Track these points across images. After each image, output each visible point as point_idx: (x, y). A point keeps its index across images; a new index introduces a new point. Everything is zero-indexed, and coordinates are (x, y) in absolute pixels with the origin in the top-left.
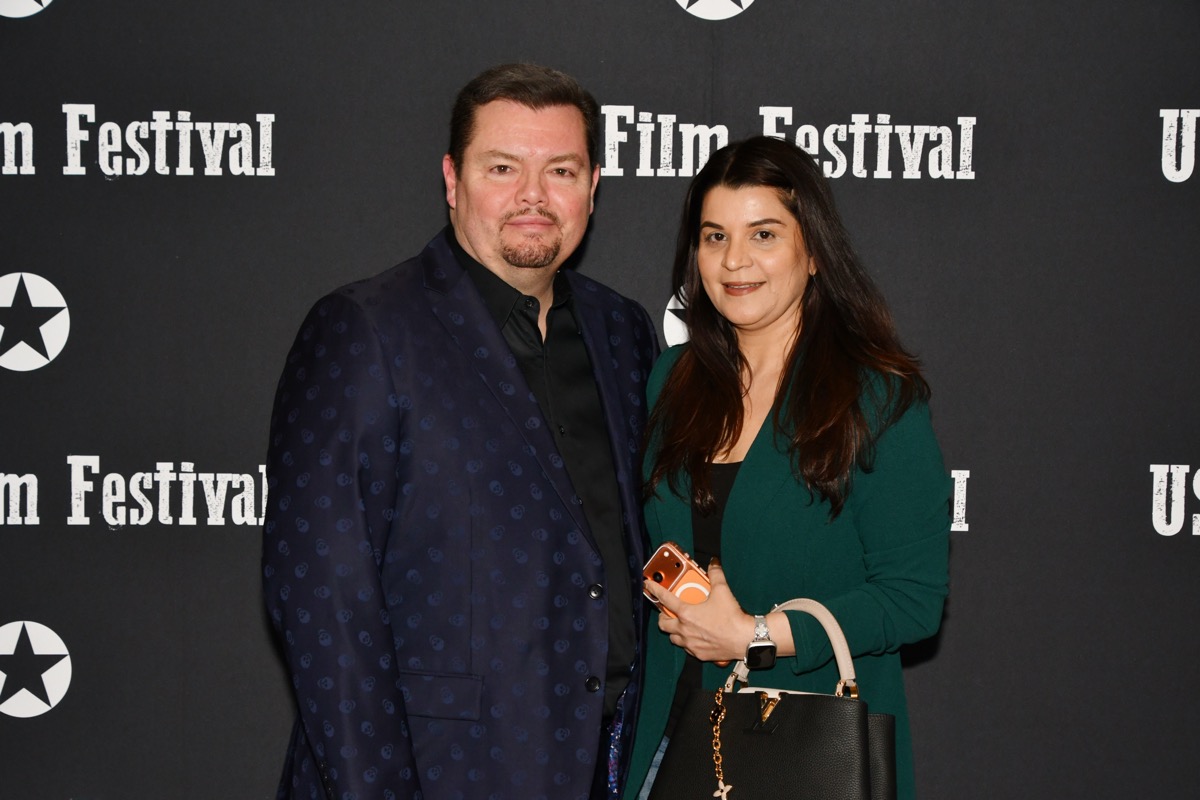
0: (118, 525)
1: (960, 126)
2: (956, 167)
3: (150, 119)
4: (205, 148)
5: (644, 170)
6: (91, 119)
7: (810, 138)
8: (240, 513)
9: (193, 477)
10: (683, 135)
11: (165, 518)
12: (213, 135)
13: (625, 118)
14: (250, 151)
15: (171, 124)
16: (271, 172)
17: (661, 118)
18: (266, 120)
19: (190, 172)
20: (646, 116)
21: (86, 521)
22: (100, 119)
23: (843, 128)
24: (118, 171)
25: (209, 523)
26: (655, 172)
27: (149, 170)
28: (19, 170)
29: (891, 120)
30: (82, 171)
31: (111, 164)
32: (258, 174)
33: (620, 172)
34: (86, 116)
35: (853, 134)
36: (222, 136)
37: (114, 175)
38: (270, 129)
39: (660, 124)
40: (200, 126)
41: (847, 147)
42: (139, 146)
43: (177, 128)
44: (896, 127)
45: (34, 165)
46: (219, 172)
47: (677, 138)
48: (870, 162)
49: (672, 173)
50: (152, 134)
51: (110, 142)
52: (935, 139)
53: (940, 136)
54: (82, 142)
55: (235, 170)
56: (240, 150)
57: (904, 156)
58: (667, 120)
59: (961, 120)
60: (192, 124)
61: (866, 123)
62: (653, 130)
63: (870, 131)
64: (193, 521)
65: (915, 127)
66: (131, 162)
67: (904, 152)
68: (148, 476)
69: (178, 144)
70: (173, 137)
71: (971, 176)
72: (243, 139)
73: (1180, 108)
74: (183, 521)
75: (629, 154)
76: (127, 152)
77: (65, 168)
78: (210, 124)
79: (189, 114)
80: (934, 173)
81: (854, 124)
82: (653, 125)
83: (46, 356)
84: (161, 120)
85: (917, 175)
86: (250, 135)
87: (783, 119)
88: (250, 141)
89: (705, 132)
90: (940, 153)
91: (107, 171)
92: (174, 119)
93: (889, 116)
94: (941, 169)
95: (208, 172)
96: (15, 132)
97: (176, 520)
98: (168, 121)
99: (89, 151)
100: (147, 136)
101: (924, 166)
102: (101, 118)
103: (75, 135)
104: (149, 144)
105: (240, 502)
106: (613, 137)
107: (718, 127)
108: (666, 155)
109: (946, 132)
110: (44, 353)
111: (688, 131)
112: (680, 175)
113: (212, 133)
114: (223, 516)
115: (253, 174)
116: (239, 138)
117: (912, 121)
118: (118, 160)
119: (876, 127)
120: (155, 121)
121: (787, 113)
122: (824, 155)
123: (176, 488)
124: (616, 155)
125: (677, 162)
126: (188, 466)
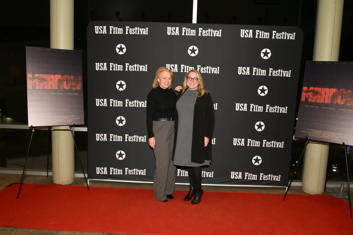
0: (130, 107)
1: (218, 68)
2: (217, 72)
3: (134, 65)
4: (140, 68)
5: (185, 71)
7: (202, 69)
11: (135, 106)
12: (141, 67)
13: (183, 66)
14: (145, 69)
16: (147, 71)
17: (187, 66)
18: (146, 65)
19: (138, 71)
20: (185, 66)
21: (127, 106)
24: (131, 70)
27: (134, 70)
28: (121, 70)
29: (211, 67)
32: (145, 71)
33: (183, 72)
34: (128, 65)
41: (206, 70)
45: (123, 70)
47: (189, 68)
48: (208, 71)
50: (135, 67)
51: (130, 67)
55: (143, 70)
58: (188, 66)
60: (139, 66)
67: (212, 70)
68: (134, 102)
69: (137, 68)
71: (219, 73)
73: (240, 67)
74: (137, 106)
75: (184, 70)
76: (132, 68)
77: (126, 70)
78: (141, 66)
80: (215, 73)
81: (207, 67)
89: (191, 68)
92: (137, 65)
94: (216, 72)
95: (140, 71)
96: (121, 66)
99: (128, 68)
101: (214, 72)
104: (134, 68)
105: (143, 105)
106: (182, 68)
107: (193, 67)
108: (187, 70)
109: (216, 68)
110: (123, 89)
111: (190, 68)
114: (141, 106)
116: (144, 67)
117: (213, 67)
119: (209, 68)
121: (200, 66)
122: (204, 70)
123: (136, 103)
124: (182, 70)
126: (138, 101)
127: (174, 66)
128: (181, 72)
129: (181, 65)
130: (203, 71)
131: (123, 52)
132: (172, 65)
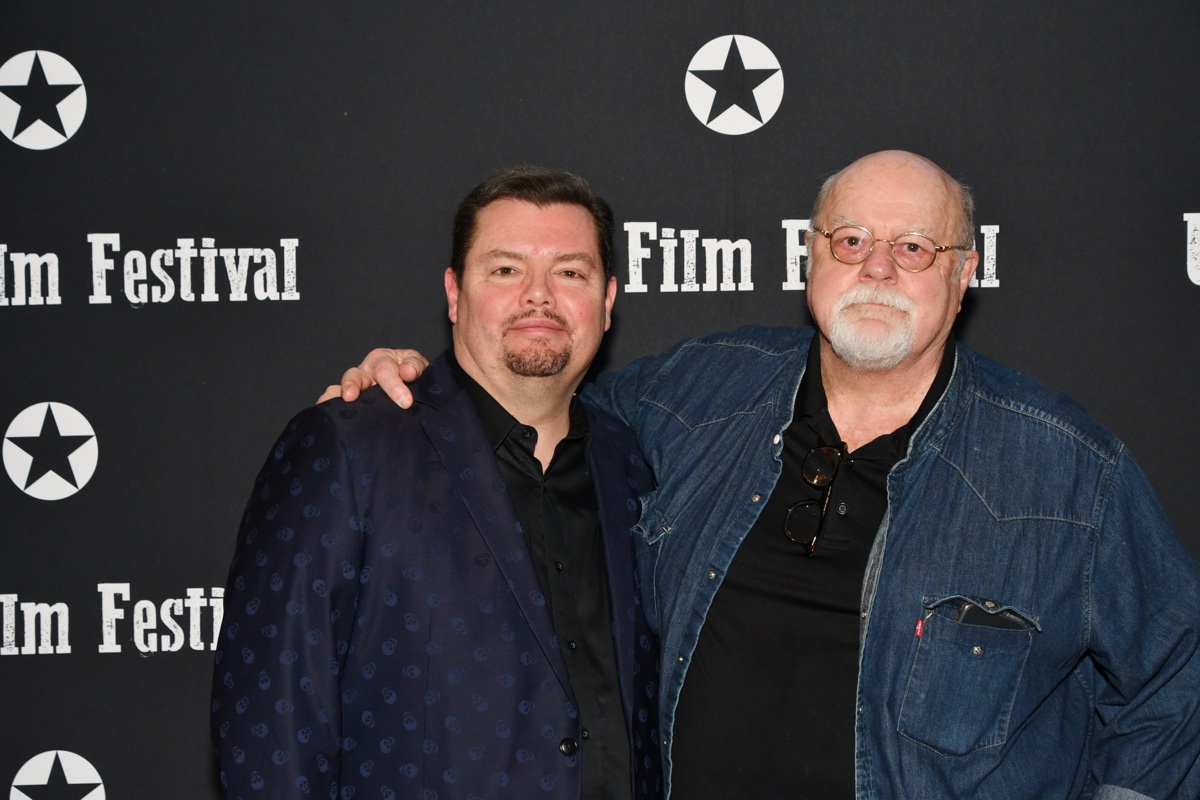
0: (150, 652)
1: (983, 235)
2: (980, 275)
3: (175, 247)
4: (229, 274)
6: (116, 248)
10: (707, 249)
11: (197, 644)
12: (238, 261)
13: (648, 234)
14: (275, 275)
16: (296, 296)
17: (684, 233)
18: (290, 245)
19: (215, 298)
20: (668, 232)
21: (118, 649)
22: (126, 249)
24: (144, 299)
26: (680, 288)
27: (174, 297)
28: (45, 300)
30: (108, 300)
31: (136, 293)
32: (284, 298)
33: (644, 289)
34: (111, 245)
36: (247, 262)
37: (140, 303)
38: (294, 254)
39: (683, 239)
40: (224, 252)
42: (164, 273)
43: (202, 255)
45: (60, 295)
46: (244, 297)
47: (701, 253)
49: (696, 288)
50: (177, 261)
51: (135, 271)
54: (108, 271)
55: (260, 295)
56: (265, 275)
58: (690, 236)
59: (984, 229)
60: (216, 250)
62: (676, 245)
66: (156, 290)
68: (179, 602)
69: (203, 270)
70: (197, 264)
71: (996, 284)
72: (267, 264)
75: (652, 270)
76: (152, 280)
77: (91, 297)
78: (234, 250)
79: (213, 240)
82: (676, 241)
83: (75, 485)
84: (186, 248)
86: (275, 260)
88: (274, 266)
89: (728, 248)
91: (133, 299)
92: (198, 246)
95: (233, 297)
96: (41, 263)
97: (207, 646)
98: (192, 248)
99: (115, 280)
100: (171, 264)
102: (126, 247)
103: (101, 265)
104: (174, 271)
106: (637, 253)
107: (740, 241)
108: (690, 270)
110: (73, 482)
111: (711, 245)
112: (705, 289)
113: (237, 258)
115: (278, 298)
116: (263, 263)
118: (143, 288)
120: (179, 248)
123: (207, 612)
124: (640, 271)
125: (701, 278)
126: (218, 591)
128: (629, 289)
129: (627, 226)
131: (58, 126)
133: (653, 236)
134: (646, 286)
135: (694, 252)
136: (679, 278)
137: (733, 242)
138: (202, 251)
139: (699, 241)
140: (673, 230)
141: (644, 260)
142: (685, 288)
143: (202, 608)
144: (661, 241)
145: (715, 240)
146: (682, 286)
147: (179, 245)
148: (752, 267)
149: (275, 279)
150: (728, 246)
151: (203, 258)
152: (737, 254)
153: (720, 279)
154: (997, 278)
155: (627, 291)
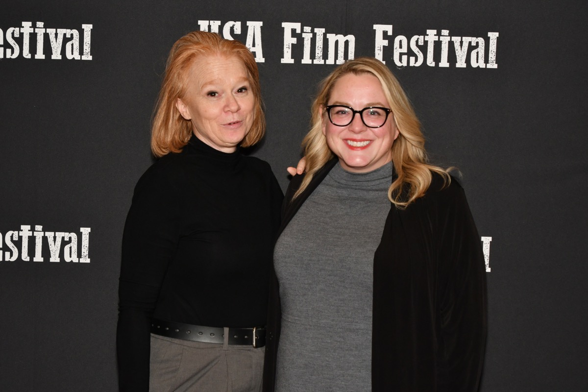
1: (489, 37)
2: (486, 61)
3: (20, 26)
5: (306, 60)
7: (403, 43)
8: (69, 255)
9: (42, 234)
10: (329, 40)
11: (25, 257)
12: (57, 36)
13: (295, 29)
15: (33, 29)
17: (316, 30)
18: (87, 28)
19: (43, 57)
20: (307, 29)
23: (421, 37)
25: (51, 261)
26: (313, 62)
29: (449, 33)
33: (292, 61)
35: (427, 41)
36: (62, 37)
38: (90, 33)
39: (316, 33)
40: (49, 31)
41: (424, 49)
42: (14, 41)
44: (452, 37)
47: (326, 42)
48: (437, 57)
49: (322, 62)
52: (475, 45)
53: (477, 43)
55: (69, 56)
57: (457, 54)
58: (320, 32)
59: (490, 34)
60: (44, 29)
61: (435, 35)
62: (312, 37)
63: (437, 40)
64: (41, 260)
65: (463, 38)
66: (9, 51)
67: (456, 52)
68: (16, 233)
71: (495, 66)
74: (35, 260)
75: (297, 51)
79: (43, 23)
80: (474, 64)
81: (428, 35)
82: (312, 34)
85: (464, 66)
87: (387, 32)
90: (478, 53)
92: (34, 26)
93: (448, 31)
94: (478, 62)
97: (31, 259)
101: (468, 60)
105: (69, 249)
106: (289, 40)
107: (349, 36)
108: (319, 52)
109: (481, 41)
111: (332, 38)
112: (327, 63)
113: (56, 34)
114: (59, 257)
115: (79, 59)
117: (462, 35)
119: (441, 37)
121: (389, 29)
122: (410, 53)
123: (32, 240)
124: (290, 51)
125: (325, 56)
126: (39, 228)
127: (245, 29)
128: (283, 61)
129: (284, 25)
130: (405, 58)
132: (229, 24)
133: (298, 31)
134: (293, 60)
135: (322, 41)
136: (313, 56)
137: (344, 36)
138: (36, 29)
139: (325, 35)
140: (310, 28)
141: (292, 44)
142: (316, 62)
143: (29, 237)
144: (303, 34)
145: (335, 35)
146: (314, 60)
147: (23, 26)
148: (355, 51)
149: (78, 48)
150: (341, 39)
151: (37, 33)
152: (347, 43)
153: (336, 58)
154: (496, 63)
155: (282, 62)
